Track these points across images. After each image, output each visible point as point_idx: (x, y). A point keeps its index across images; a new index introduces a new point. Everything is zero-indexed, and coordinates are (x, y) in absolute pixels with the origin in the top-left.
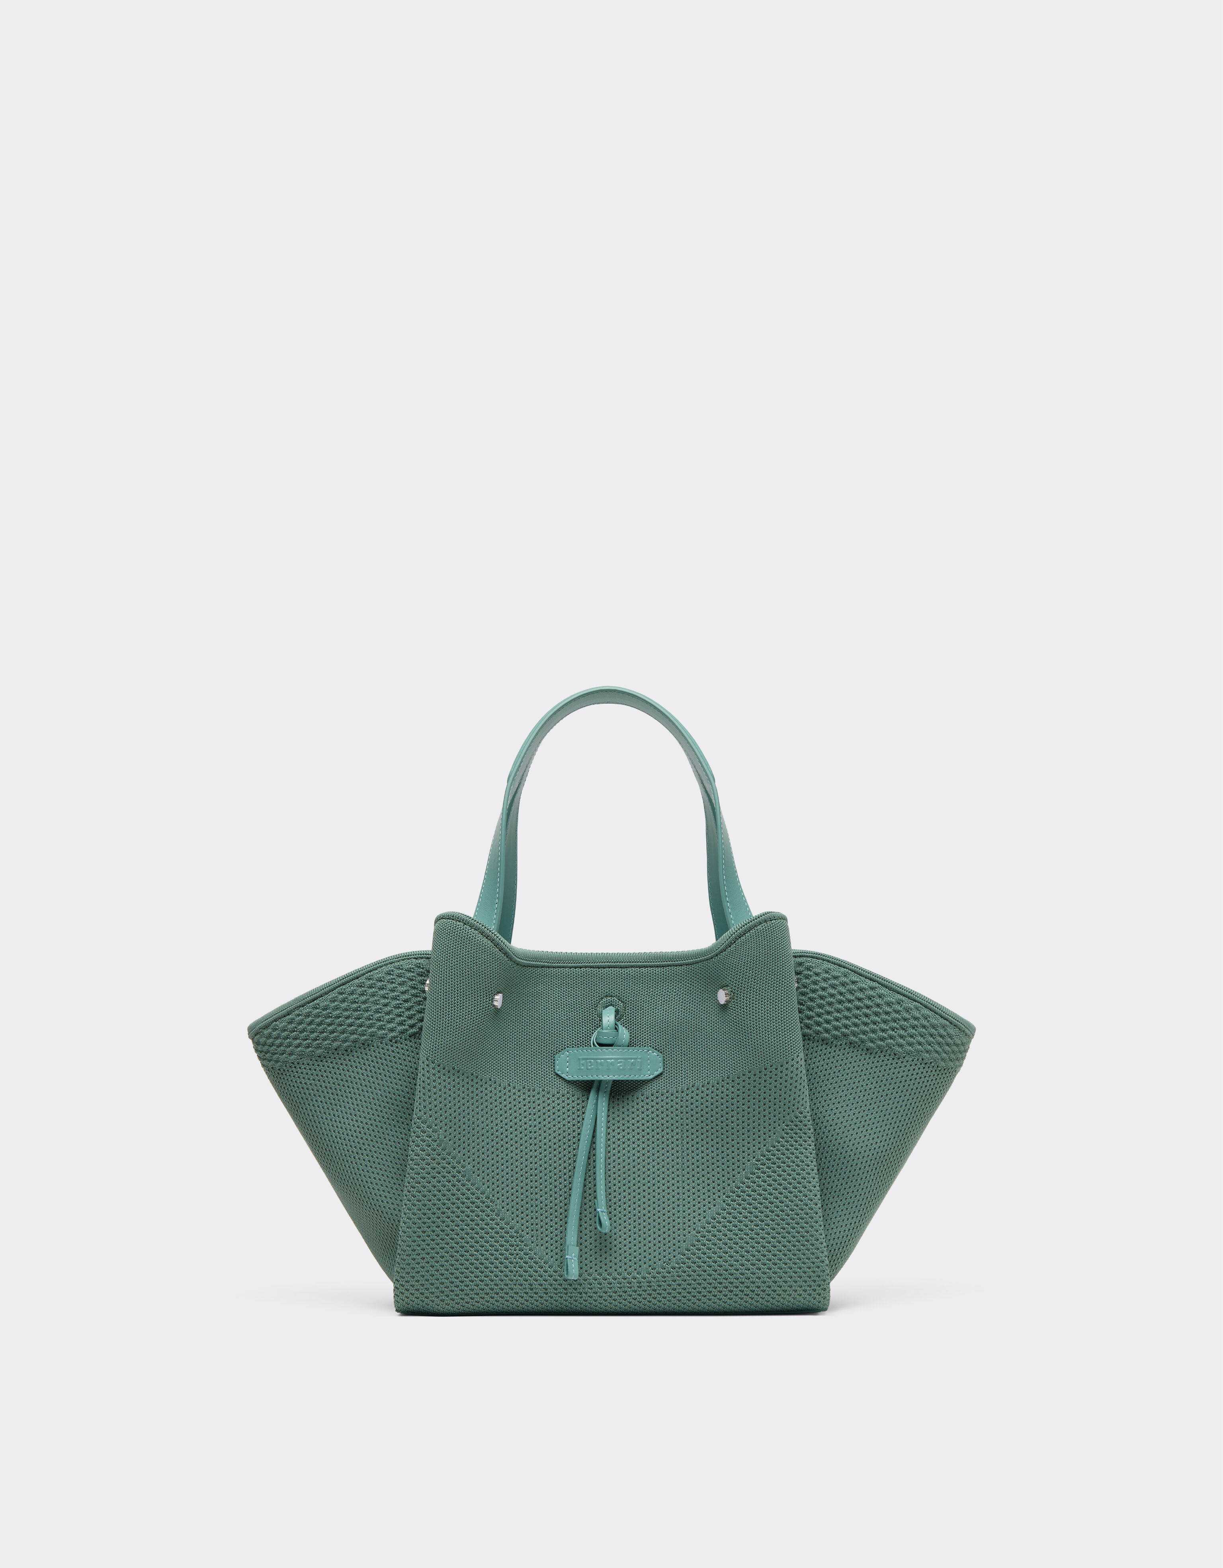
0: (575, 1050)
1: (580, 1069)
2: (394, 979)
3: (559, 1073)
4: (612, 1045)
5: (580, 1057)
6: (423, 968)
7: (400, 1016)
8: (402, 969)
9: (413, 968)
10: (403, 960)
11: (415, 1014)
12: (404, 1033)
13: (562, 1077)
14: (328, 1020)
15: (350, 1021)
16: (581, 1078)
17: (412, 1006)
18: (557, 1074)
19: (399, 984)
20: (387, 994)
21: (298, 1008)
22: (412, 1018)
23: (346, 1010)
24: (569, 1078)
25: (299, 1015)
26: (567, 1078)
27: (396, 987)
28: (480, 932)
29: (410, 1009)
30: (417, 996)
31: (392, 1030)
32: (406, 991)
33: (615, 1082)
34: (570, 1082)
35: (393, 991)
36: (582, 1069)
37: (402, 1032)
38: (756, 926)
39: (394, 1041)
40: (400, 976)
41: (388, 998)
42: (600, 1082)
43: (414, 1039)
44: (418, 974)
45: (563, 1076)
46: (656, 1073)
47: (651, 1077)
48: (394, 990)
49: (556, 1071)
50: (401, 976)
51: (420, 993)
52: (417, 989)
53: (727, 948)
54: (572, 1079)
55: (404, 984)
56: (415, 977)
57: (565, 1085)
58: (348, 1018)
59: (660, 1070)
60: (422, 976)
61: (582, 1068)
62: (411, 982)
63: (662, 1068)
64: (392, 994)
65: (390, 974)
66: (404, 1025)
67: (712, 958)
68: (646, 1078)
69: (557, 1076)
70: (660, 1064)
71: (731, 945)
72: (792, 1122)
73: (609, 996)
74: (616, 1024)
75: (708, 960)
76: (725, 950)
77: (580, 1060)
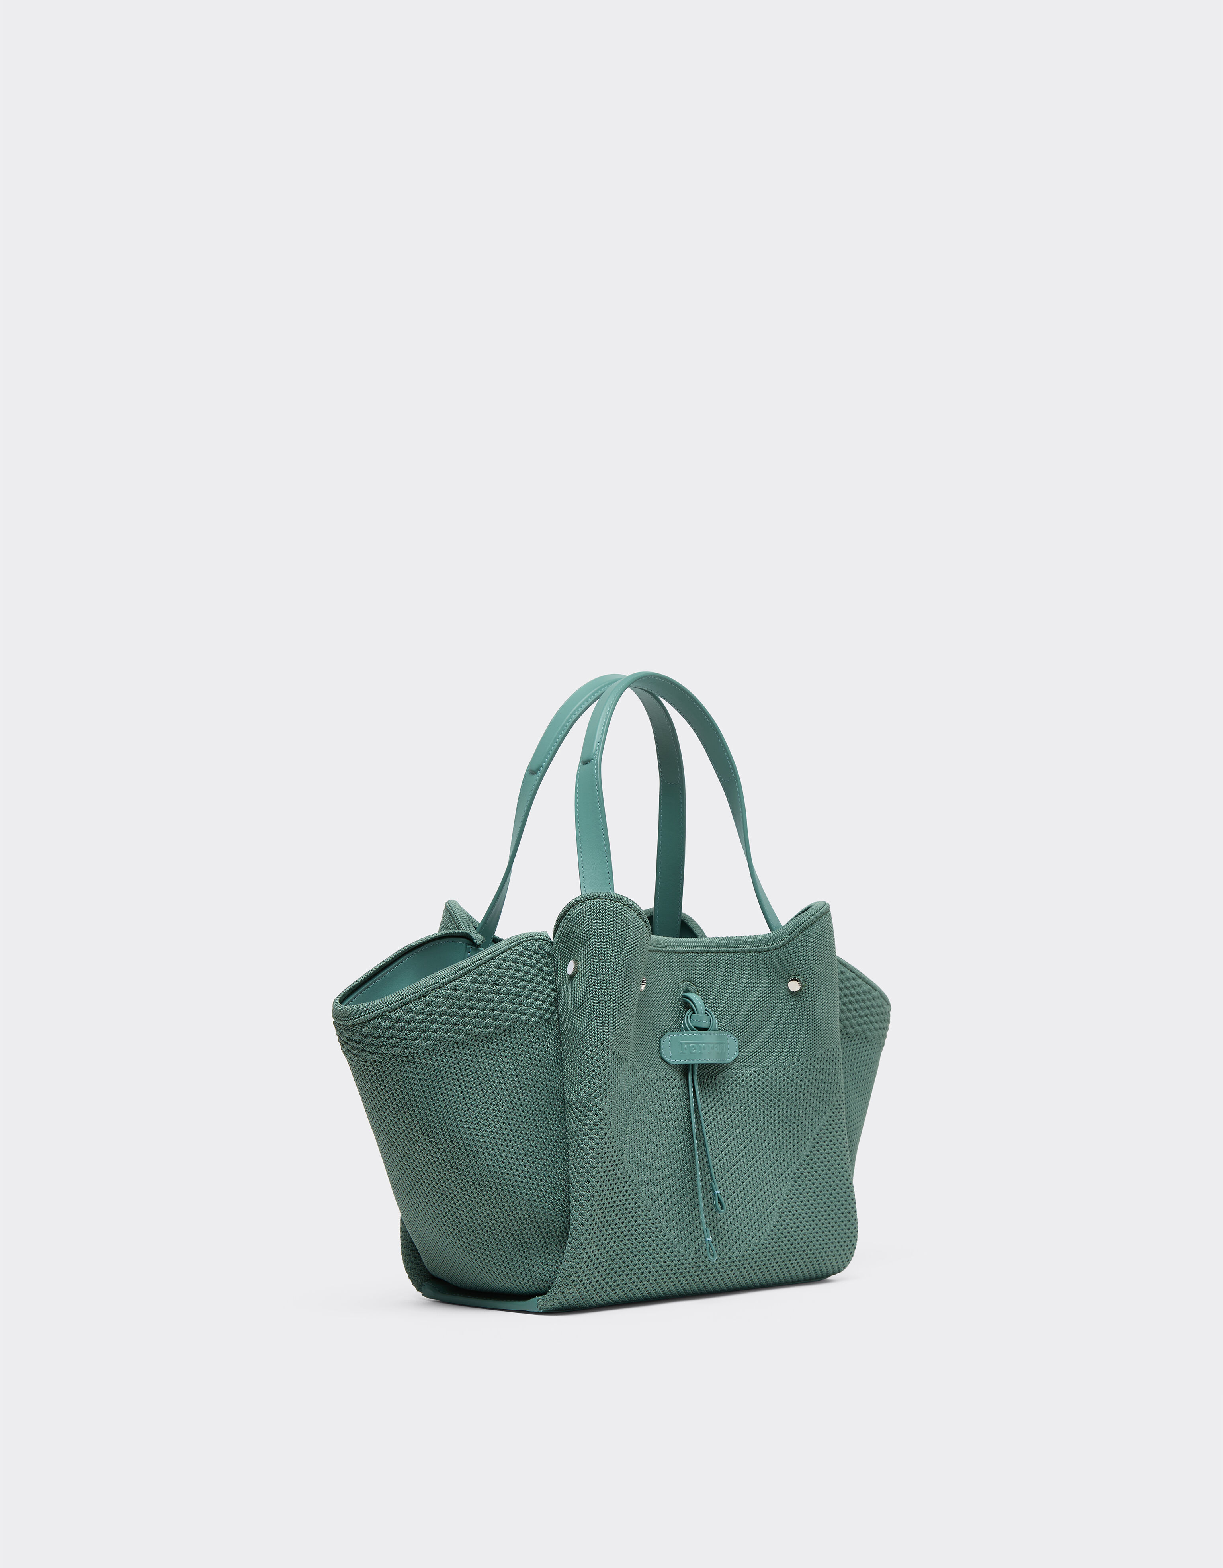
0: (675, 1034)
3: (664, 1056)
4: (706, 1029)
5: (681, 1041)
7: (537, 1000)
13: (666, 1061)
14: (470, 1004)
15: (492, 1005)
16: (681, 1062)
18: (662, 1058)
21: (434, 989)
22: (545, 1002)
23: (487, 993)
24: (672, 1061)
25: (437, 997)
31: (533, 1015)
33: (701, 1066)
34: (672, 1065)
36: (685, 1053)
37: (541, 1017)
38: (821, 917)
42: (693, 1065)
43: (549, 1024)
45: (668, 1059)
46: (733, 1057)
47: (731, 1060)
49: (662, 1055)
53: (795, 937)
54: (676, 1063)
57: (667, 1069)
58: (489, 1001)
59: (737, 1054)
63: (738, 1052)
66: (541, 1009)
67: (780, 948)
68: (727, 1062)
69: (662, 1060)
70: (737, 1048)
71: (798, 936)
72: (837, 1101)
73: (687, 981)
74: (706, 1010)
75: (775, 949)
76: (793, 940)
77: (681, 1044)
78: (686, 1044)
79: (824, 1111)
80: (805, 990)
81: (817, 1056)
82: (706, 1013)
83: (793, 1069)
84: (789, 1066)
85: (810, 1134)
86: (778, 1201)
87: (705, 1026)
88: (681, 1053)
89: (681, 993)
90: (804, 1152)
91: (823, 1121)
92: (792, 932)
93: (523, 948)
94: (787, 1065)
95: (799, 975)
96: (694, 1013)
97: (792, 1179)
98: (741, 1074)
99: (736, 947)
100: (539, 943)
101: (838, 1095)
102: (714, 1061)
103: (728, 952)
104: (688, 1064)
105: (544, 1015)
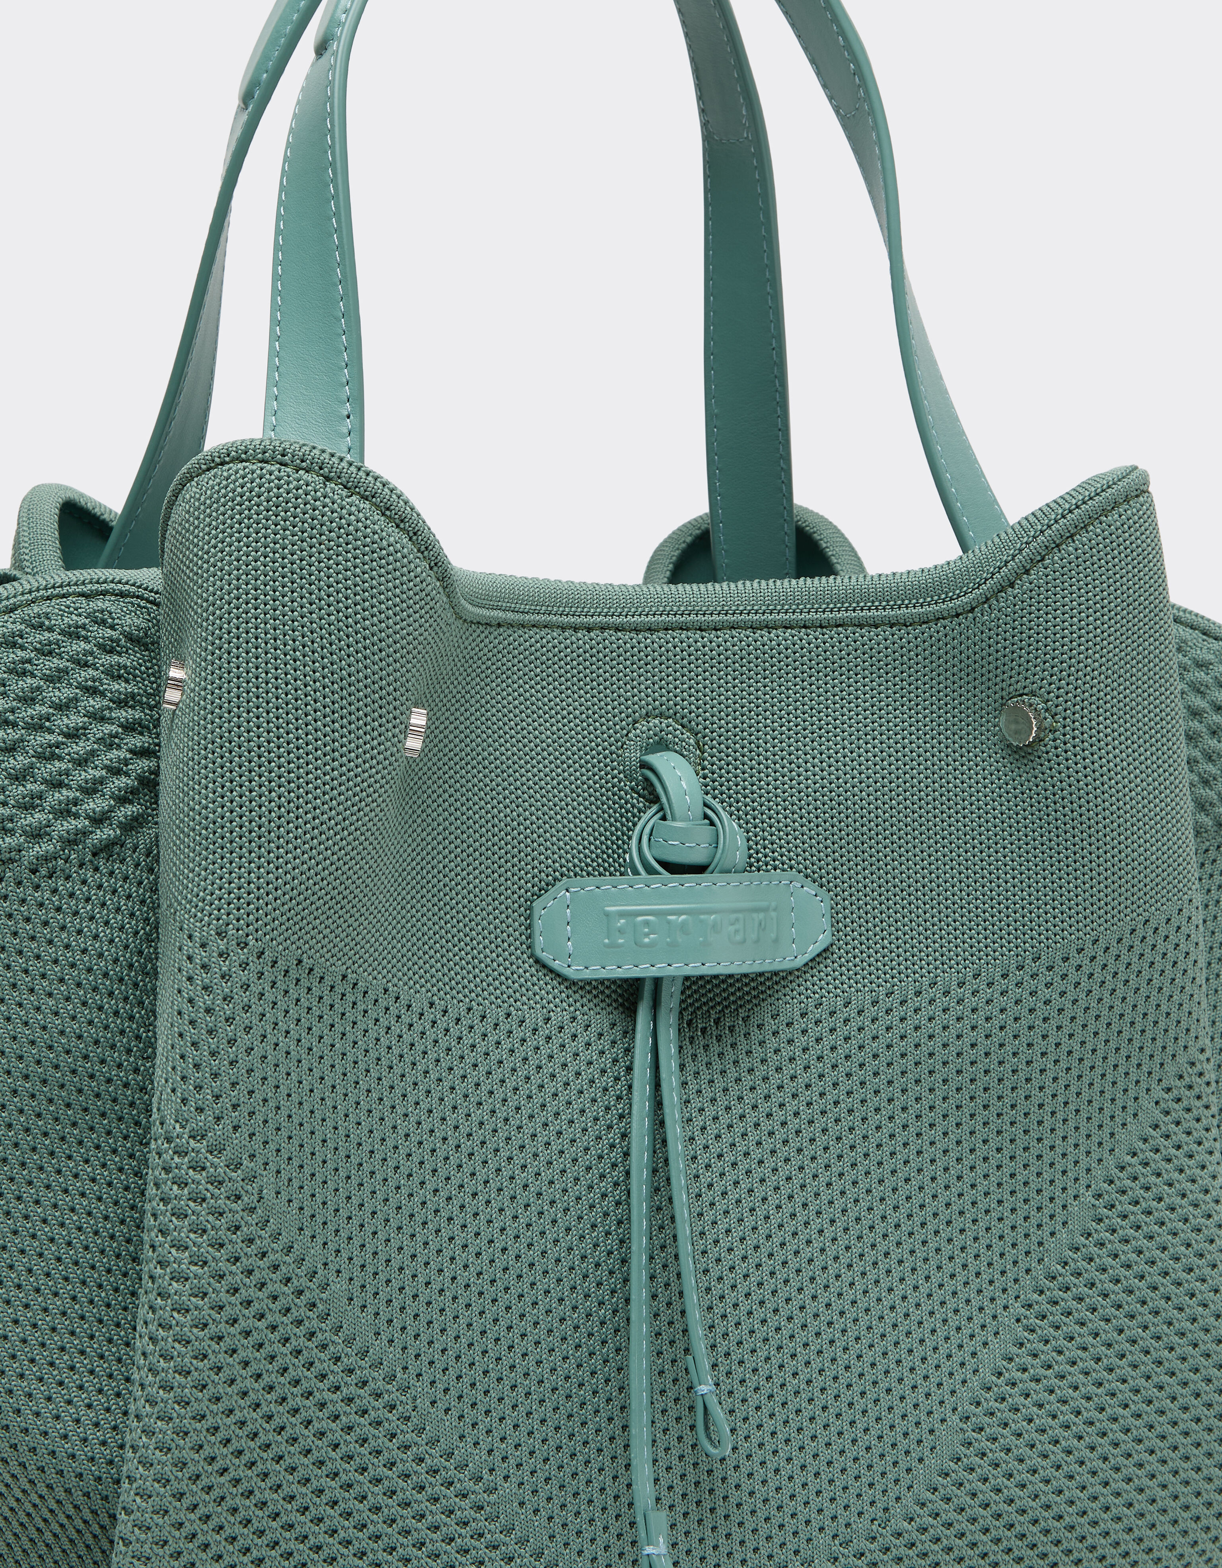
0: (590, 884)
1: (613, 945)
2: (29, 661)
3: (546, 957)
4: (700, 869)
5: (607, 909)
6: (112, 627)
7: (60, 785)
8: (50, 629)
9: (84, 627)
10: (48, 598)
11: (102, 777)
12: (75, 842)
13: (551, 971)
16: (603, 974)
17: (93, 753)
18: (537, 961)
19: (49, 679)
20: (13, 711)
22: (95, 791)
24: (576, 971)
26: (570, 973)
27: (38, 688)
28: (377, 506)
29: (86, 761)
30: (103, 719)
31: (37, 834)
32: (70, 700)
33: (690, 983)
34: (574, 983)
35: (28, 700)
36: (620, 946)
37: (72, 841)
39: (43, 871)
40: (46, 651)
41: (14, 725)
42: (657, 982)
43: (107, 861)
44: (101, 647)
45: (556, 965)
46: (813, 950)
47: (800, 961)
48: (33, 699)
49: (538, 953)
50: (50, 653)
51: (110, 709)
52: (103, 694)
53: (1018, 576)
54: (587, 975)
55: (59, 679)
56: (92, 653)
57: (560, 992)
59: (823, 940)
60: (111, 651)
61: (621, 941)
62: (83, 674)
63: (829, 932)
64: (28, 713)
65: (14, 645)
66: (76, 816)
67: (972, 610)
68: (787, 965)
69: (538, 967)
70: (826, 922)
71: (1027, 572)
72: (1181, 1077)
73: (661, 715)
74: (705, 805)
75: (957, 615)
76: (1012, 585)
77: (607, 915)
78: (622, 914)
79: (1130, 1111)
80: (1054, 740)
81: (1102, 944)
82: (706, 817)
83: (1018, 984)
84: (1005, 976)
85: (1083, 1182)
86: (964, 1393)
87: (697, 857)
88: (606, 946)
89: (633, 755)
90: (1063, 1235)
91: (1128, 1138)
92: (1007, 562)
93: (23, 621)
94: (999, 972)
95: (1033, 694)
96: (664, 818)
97: (1018, 1321)
98: (840, 1002)
99: (831, 611)
100: (99, 604)
101: (1182, 1059)
102: (736, 969)
103: (805, 627)
104: (638, 980)
105: (85, 833)
